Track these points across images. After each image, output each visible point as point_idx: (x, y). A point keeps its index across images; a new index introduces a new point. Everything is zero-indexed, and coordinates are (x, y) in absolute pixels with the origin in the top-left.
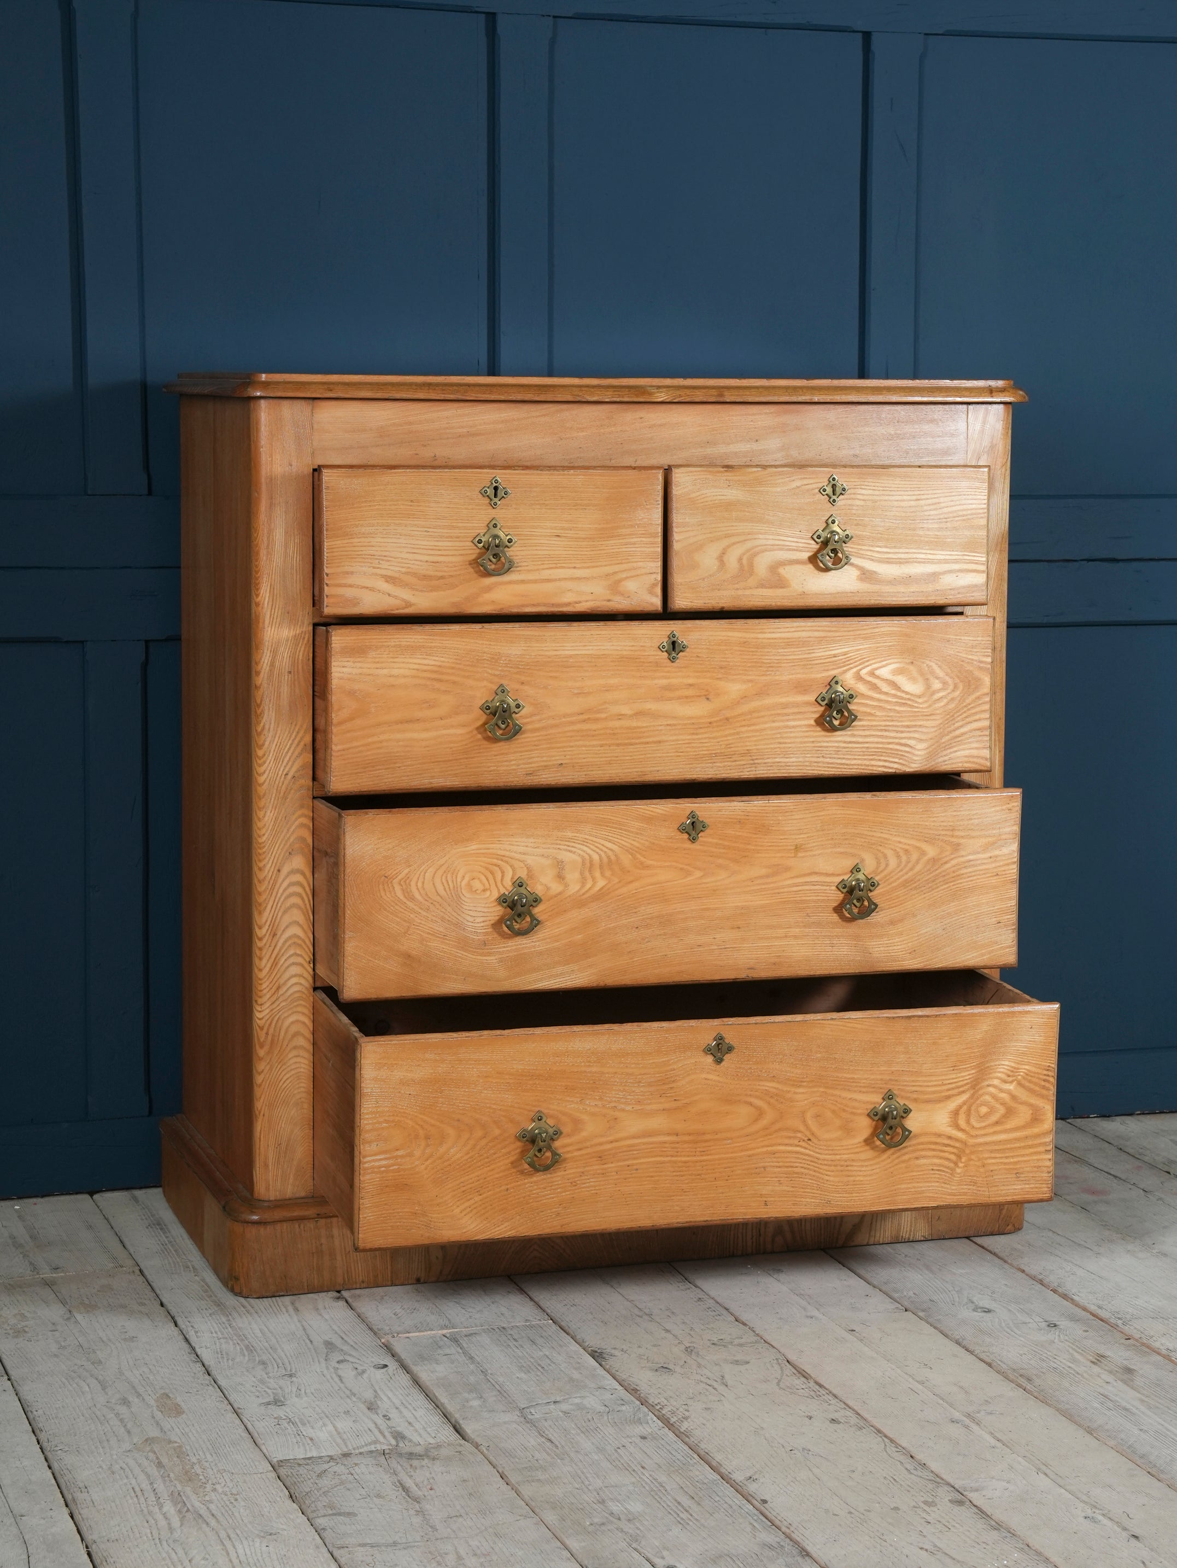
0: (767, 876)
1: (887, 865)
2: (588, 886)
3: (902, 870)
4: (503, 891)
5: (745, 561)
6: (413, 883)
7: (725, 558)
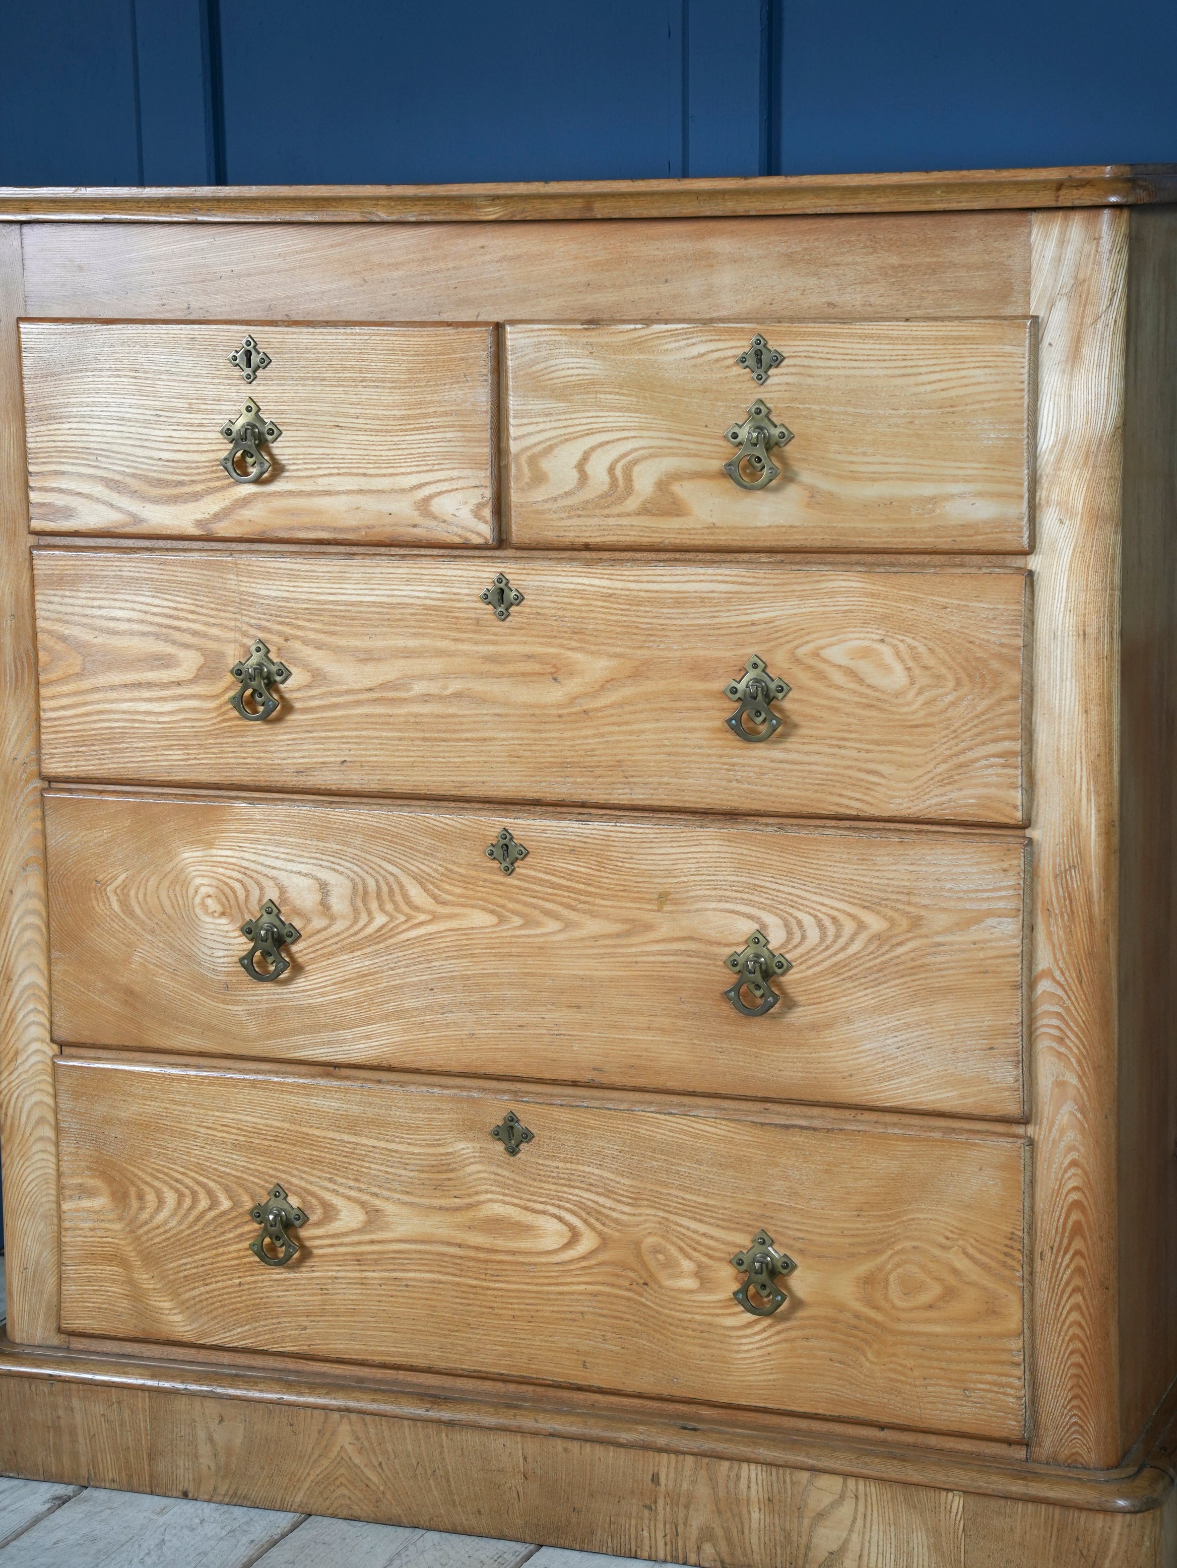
0: (618, 935)
1: (804, 938)
2: (361, 924)
3: (827, 948)
4: (248, 917)
5: (618, 472)
6: (132, 893)
7: (589, 468)
